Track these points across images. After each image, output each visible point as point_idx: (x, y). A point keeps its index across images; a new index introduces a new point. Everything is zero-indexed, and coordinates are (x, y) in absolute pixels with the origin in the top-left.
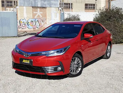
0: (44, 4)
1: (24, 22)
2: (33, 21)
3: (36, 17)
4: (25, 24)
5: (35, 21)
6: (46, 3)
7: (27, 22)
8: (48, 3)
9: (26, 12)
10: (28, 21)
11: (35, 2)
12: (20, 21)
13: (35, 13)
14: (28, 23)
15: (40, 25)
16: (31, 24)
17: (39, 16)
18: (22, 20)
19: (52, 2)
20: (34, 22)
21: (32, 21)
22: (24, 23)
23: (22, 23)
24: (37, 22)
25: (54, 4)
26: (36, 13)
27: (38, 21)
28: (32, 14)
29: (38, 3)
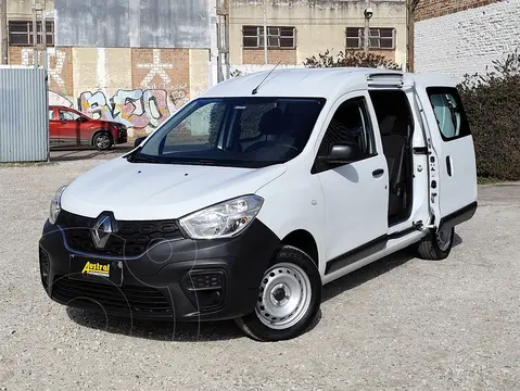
0: (151, 36)
1: (96, 104)
2: (134, 100)
3: (145, 83)
4: (100, 112)
5: (142, 99)
7: (109, 103)
8: (168, 31)
9: (106, 65)
10: (112, 99)
11: (118, 32)
12: (79, 100)
13: (140, 66)
14: (114, 108)
15: (161, 116)
16: (126, 110)
17: (157, 77)
18: (87, 96)
19: (183, 29)
20: (138, 104)
21: (131, 100)
22: (97, 108)
23: (90, 109)
24: (152, 102)
25: (190, 37)
26: (147, 66)
27: (153, 98)
28: (130, 73)
29: (130, 34)
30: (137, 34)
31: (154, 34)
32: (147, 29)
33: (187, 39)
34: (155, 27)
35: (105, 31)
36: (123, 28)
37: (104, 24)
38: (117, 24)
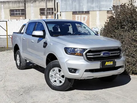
0: (91, 7)
6: (94, 5)
8: (97, 4)
11: (80, 6)
19: (102, 3)
25: (105, 6)
29: (84, 6)
30: (86, 6)
31: (92, 6)
32: (90, 4)
33: (104, 7)
34: (93, 3)
35: (75, 5)
36: (81, 4)
37: (75, 3)
38: (79, 3)
